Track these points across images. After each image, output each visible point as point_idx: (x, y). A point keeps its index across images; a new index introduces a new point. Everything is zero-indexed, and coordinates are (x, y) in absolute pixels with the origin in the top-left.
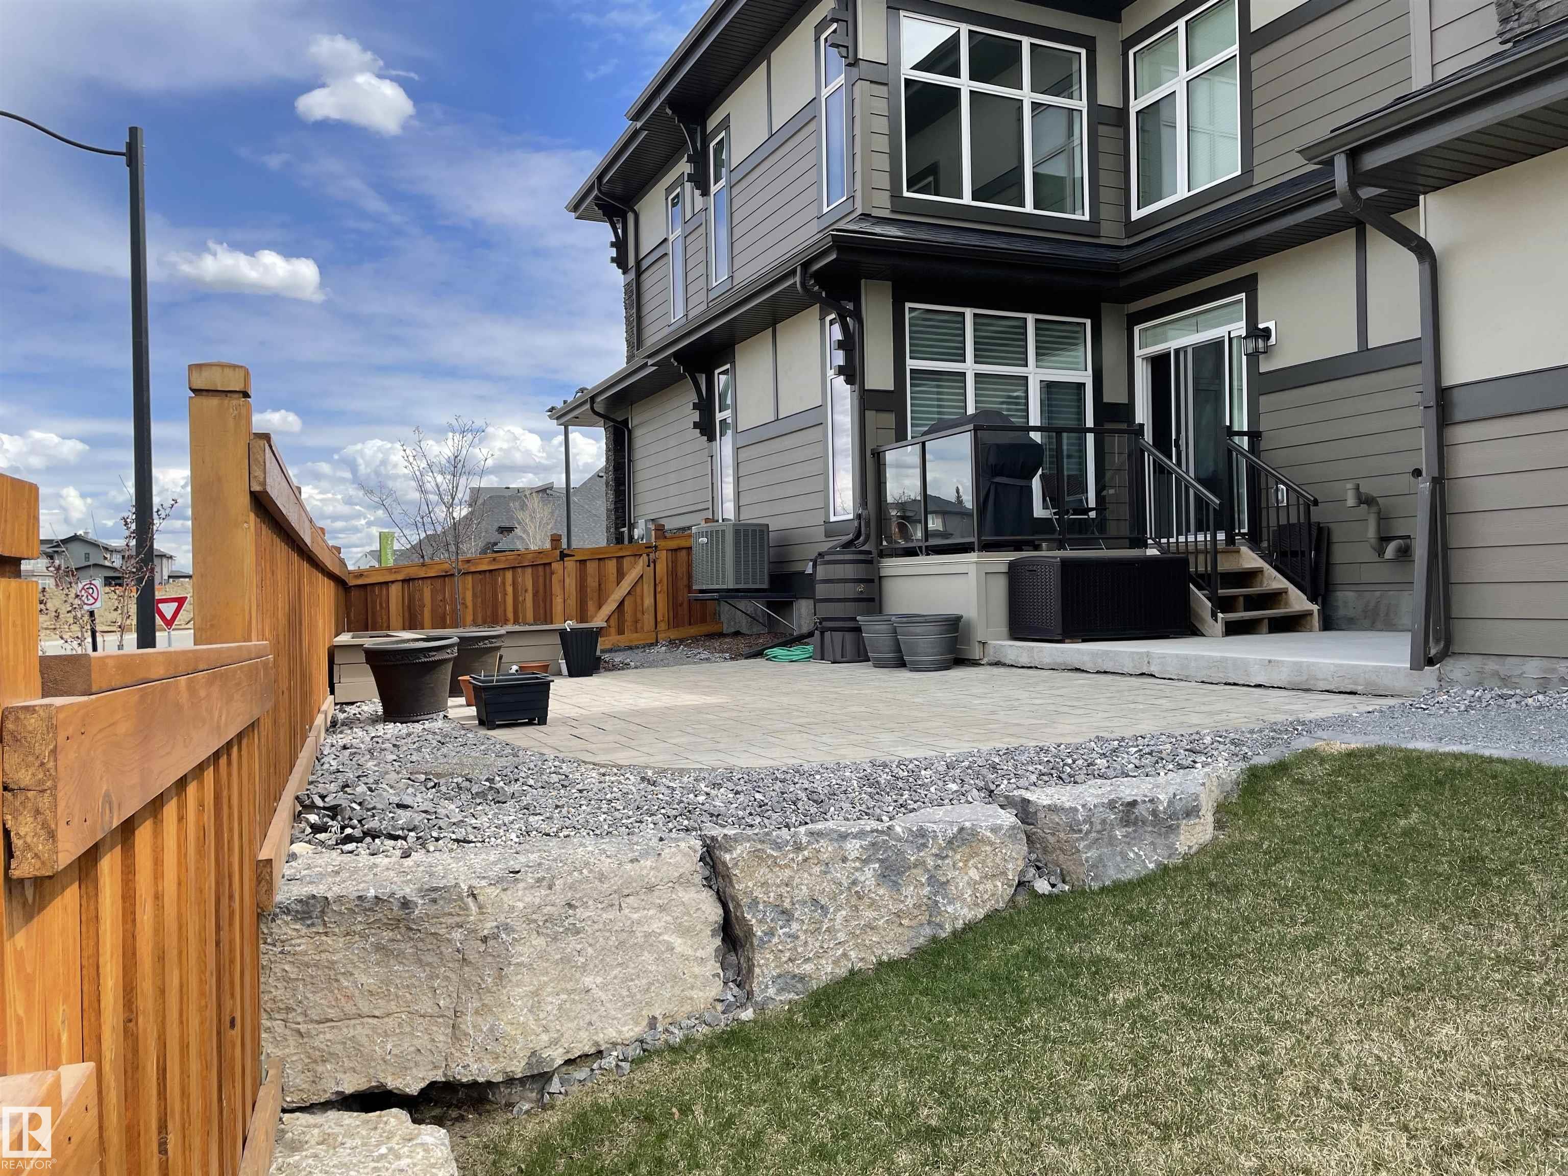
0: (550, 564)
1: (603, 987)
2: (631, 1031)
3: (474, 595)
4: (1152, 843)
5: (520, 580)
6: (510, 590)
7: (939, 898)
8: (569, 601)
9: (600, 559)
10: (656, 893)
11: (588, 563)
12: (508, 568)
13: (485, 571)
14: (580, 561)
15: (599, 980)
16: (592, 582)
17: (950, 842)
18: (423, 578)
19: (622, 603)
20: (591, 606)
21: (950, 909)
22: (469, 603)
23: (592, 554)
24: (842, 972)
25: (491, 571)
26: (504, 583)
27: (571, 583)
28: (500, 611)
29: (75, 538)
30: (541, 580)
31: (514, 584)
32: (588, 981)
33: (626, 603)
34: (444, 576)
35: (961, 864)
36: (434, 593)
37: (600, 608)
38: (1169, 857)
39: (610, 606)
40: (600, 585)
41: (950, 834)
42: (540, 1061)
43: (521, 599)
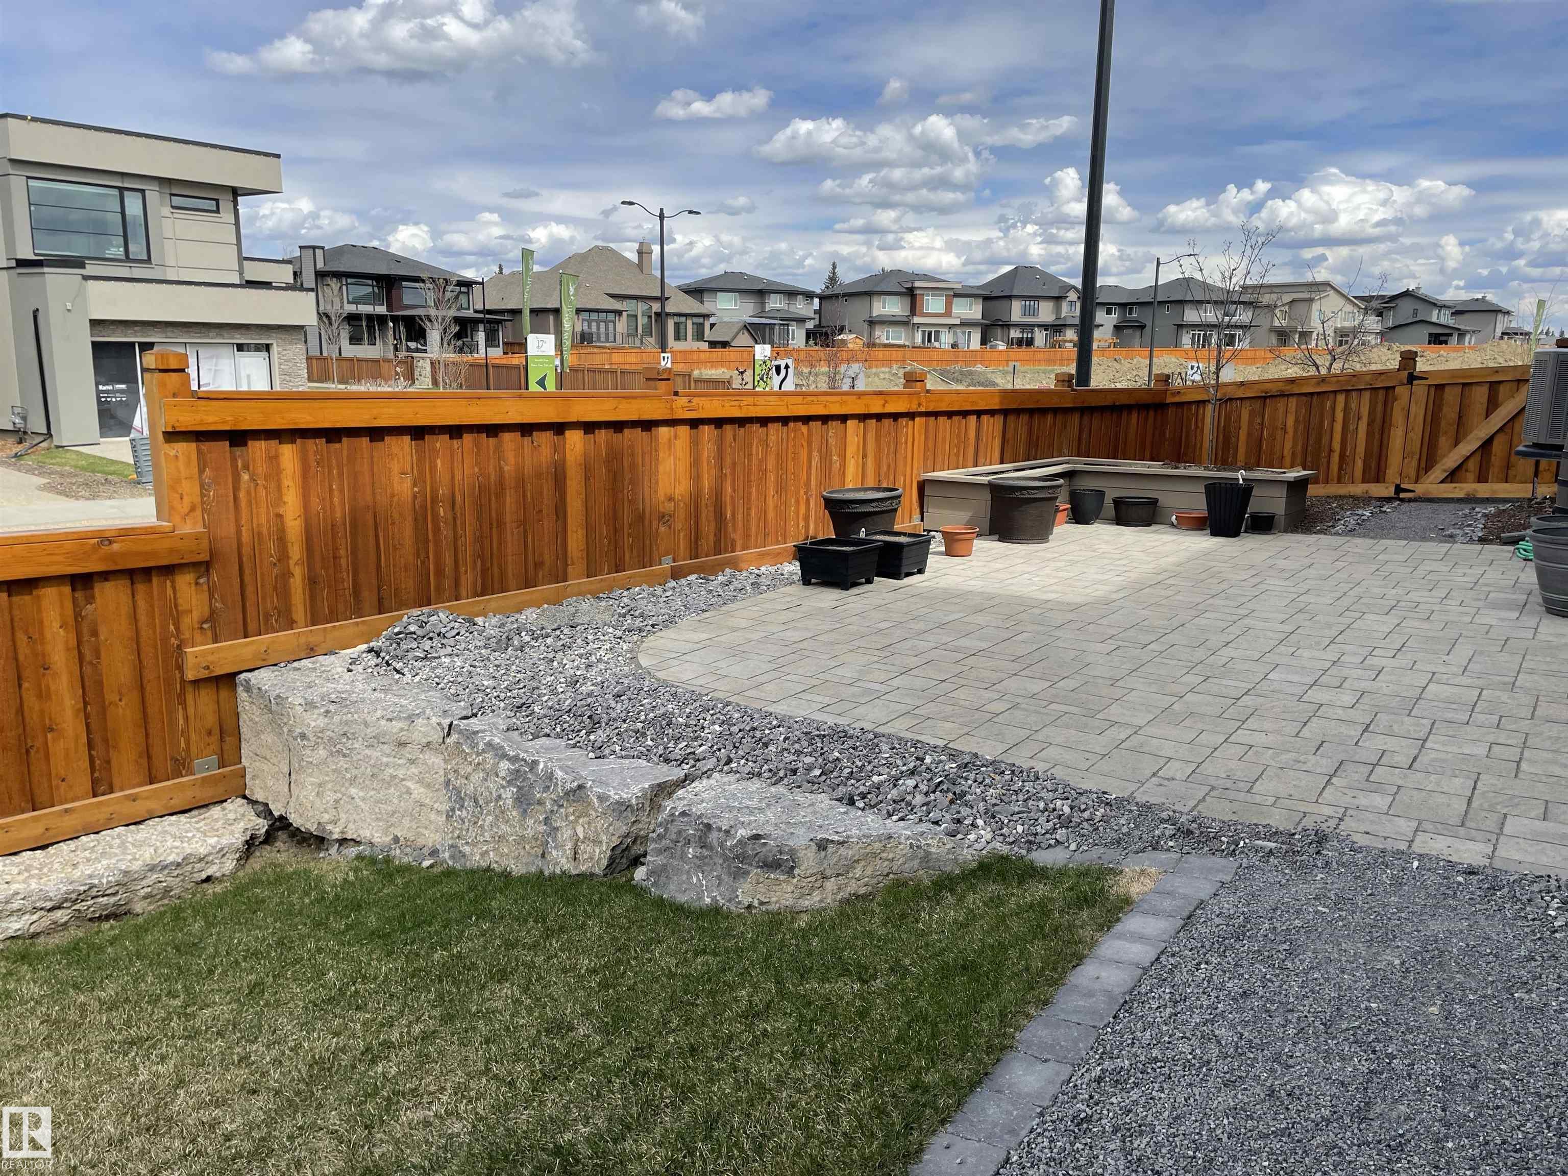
0: (1394, 387)
1: (363, 799)
2: (380, 838)
3: (1297, 421)
4: (719, 877)
5: (1353, 406)
6: (1339, 415)
7: (550, 840)
8: (1411, 434)
9: (1464, 385)
10: (408, 749)
11: (1447, 389)
12: (1341, 391)
13: (1312, 394)
14: (1437, 386)
15: (361, 794)
16: (1449, 413)
17: (567, 794)
18: (1241, 399)
19: (1487, 445)
20: (1444, 442)
21: (554, 853)
22: (1290, 430)
23: (1453, 377)
24: (484, 864)
25: (1319, 393)
26: (1333, 409)
27: (1418, 412)
28: (1325, 440)
29: (1407, 294)
30: (1380, 408)
31: (1346, 409)
32: (353, 791)
33: (1496, 443)
34: (1265, 398)
35: (572, 818)
36: (1252, 414)
37: (1456, 444)
38: (729, 901)
39: (1467, 447)
40: (1460, 417)
41: (568, 786)
42: (324, 830)
43: (1351, 428)
